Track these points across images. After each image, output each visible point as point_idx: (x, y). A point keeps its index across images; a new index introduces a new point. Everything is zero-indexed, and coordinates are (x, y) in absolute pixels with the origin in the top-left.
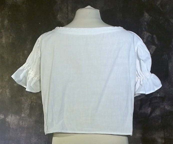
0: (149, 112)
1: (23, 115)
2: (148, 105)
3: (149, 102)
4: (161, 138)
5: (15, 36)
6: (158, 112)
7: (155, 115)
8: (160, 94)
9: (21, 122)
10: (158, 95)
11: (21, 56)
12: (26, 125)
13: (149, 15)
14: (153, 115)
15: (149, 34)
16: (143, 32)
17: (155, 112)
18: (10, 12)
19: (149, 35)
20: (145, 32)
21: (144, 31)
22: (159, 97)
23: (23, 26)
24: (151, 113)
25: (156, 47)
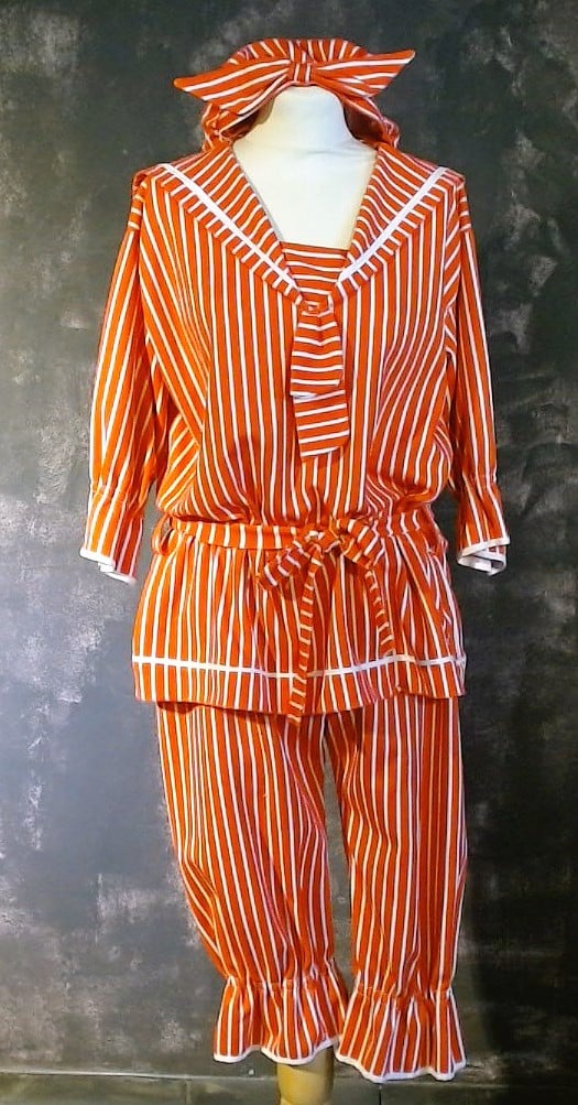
0: (524, 499)
1: (41, 498)
2: (521, 475)
3: (525, 464)
4: (564, 596)
5: (24, 195)
6: (554, 503)
7: (545, 510)
8: (564, 437)
9: (32, 525)
10: (559, 440)
11: (47, 272)
12: (50, 537)
13: (534, 146)
14: (539, 511)
15: (533, 214)
16: (512, 206)
17: (546, 502)
18: (10, 103)
19: (535, 218)
20: (519, 208)
21: (514, 204)
22: (563, 444)
23: (60, 157)
24: (531, 503)
25: (555, 264)
